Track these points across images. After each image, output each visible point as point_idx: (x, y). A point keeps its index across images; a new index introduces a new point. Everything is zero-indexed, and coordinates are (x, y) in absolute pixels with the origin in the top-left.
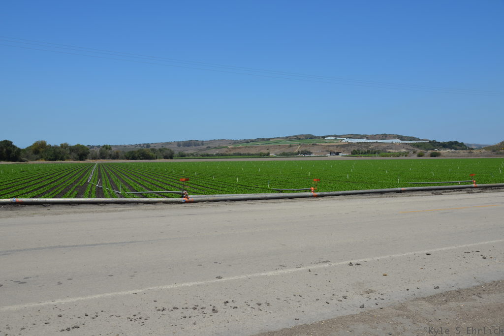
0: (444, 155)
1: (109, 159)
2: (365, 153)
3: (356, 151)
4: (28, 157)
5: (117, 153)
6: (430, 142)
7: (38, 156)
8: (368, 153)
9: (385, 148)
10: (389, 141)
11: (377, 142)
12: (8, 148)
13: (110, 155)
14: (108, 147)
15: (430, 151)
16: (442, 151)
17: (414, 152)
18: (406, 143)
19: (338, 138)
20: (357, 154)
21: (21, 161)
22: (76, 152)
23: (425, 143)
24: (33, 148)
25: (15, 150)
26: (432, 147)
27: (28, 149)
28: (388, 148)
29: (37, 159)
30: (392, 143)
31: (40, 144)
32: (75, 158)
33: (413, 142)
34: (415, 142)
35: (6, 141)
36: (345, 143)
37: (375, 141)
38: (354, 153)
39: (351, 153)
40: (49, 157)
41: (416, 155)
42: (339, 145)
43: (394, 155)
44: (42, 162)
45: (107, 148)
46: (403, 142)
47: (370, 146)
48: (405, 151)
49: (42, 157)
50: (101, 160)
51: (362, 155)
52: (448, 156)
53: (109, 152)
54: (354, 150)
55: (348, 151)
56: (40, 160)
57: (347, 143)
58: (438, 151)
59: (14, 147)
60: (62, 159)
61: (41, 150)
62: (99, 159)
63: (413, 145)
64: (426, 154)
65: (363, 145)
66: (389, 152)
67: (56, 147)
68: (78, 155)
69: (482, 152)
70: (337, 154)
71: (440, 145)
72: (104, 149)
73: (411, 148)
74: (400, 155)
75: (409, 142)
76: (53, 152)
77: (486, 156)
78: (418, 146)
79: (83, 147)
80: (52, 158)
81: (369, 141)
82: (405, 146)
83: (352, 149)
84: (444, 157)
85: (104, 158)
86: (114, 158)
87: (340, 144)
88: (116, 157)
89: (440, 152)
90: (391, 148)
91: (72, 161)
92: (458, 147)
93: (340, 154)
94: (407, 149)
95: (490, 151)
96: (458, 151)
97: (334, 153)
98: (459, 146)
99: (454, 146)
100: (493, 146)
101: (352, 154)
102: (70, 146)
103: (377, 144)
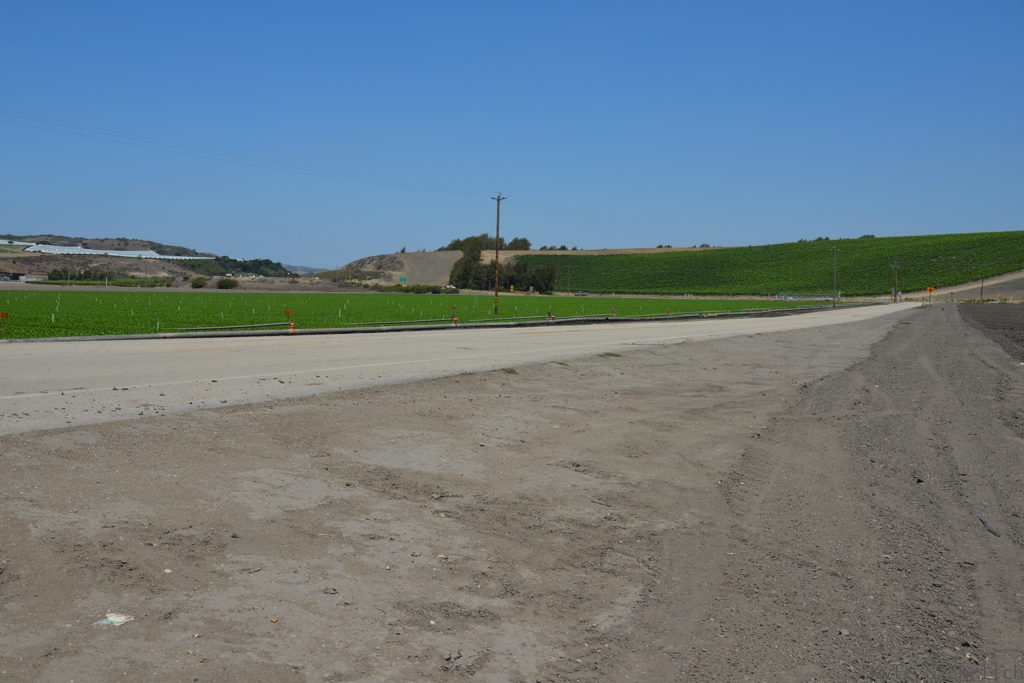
0: (244, 286)
2: (80, 277)
3: (59, 274)
6: (217, 259)
8: (88, 277)
9: (124, 269)
10: (134, 254)
11: (106, 256)
15: (217, 278)
16: (241, 278)
17: (186, 279)
18: (169, 260)
19: (16, 243)
20: (61, 278)
23: (206, 262)
26: (222, 270)
28: (130, 268)
30: (139, 258)
33: (183, 258)
34: (188, 258)
36: (34, 255)
37: (102, 252)
38: (55, 277)
39: (47, 277)
41: (190, 284)
42: (19, 258)
43: (143, 283)
46: (162, 257)
47: (91, 262)
48: (166, 275)
51: (73, 281)
52: (252, 289)
54: (55, 271)
55: (40, 272)
57: (38, 255)
58: (232, 278)
63: (183, 264)
64: (209, 283)
65: (76, 261)
66: (133, 277)
69: (314, 281)
70: (15, 277)
71: (237, 267)
73: (179, 269)
74: (155, 283)
75: (175, 258)
77: (320, 290)
78: (193, 266)
81: (88, 252)
82: (166, 265)
83: (51, 267)
84: (245, 289)
87: (22, 255)
89: (237, 279)
90: (138, 270)
92: (272, 272)
93: (22, 278)
94: (170, 272)
95: (328, 281)
96: (269, 278)
97: (7, 274)
98: (272, 269)
99: (262, 268)
100: (334, 272)
101: (50, 278)
103: (107, 259)
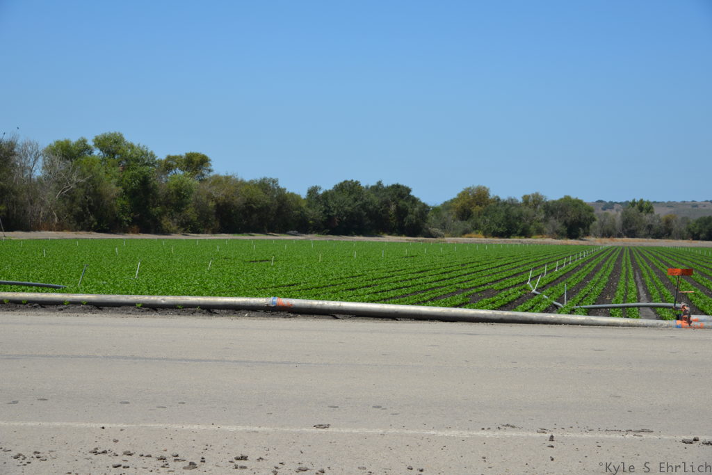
1: (645, 236)
4: (444, 226)
5: (668, 222)
7: (469, 225)
12: (401, 202)
13: (650, 227)
14: (645, 206)
21: (430, 235)
22: (560, 217)
24: (458, 205)
25: (416, 209)
27: (447, 206)
29: (465, 233)
31: (474, 196)
32: (557, 232)
35: (397, 187)
40: (495, 227)
44: (478, 239)
45: (641, 209)
49: (476, 228)
50: (626, 239)
53: (647, 218)
56: (473, 234)
59: (415, 201)
60: (525, 233)
61: (476, 209)
62: (619, 236)
67: (512, 203)
68: (565, 224)
72: (635, 210)
76: (503, 214)
79: (578, 204)
80: (500, 230)
85: (632, 234)
86: (658, 236)
88: (665, 231)
91: (550, 240)
102: (547, 202)
